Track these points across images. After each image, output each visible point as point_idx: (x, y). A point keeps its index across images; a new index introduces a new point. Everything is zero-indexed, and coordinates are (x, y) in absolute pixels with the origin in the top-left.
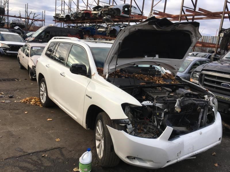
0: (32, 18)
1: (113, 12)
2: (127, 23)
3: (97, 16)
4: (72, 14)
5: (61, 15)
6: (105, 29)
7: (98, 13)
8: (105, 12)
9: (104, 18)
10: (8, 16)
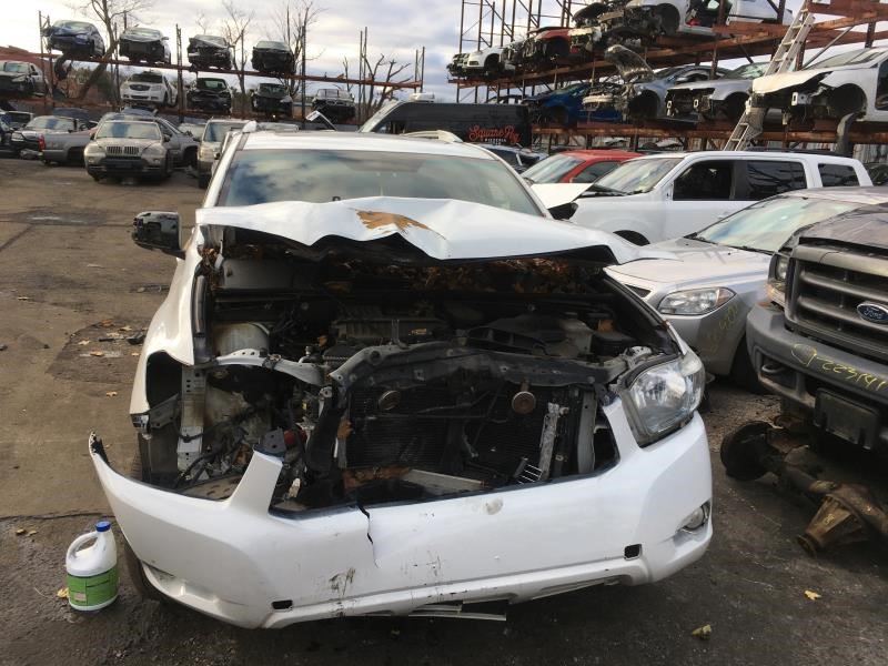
0: (385, 81)
1: (644, 22)
2: (709, 64)
3: (588, 46)
4: (506, 51)
5: (471, 59)
6: (609, 96)
7: (593, 35)
8: (614, 27)
9: (610, 49)
10: (304, 78)
